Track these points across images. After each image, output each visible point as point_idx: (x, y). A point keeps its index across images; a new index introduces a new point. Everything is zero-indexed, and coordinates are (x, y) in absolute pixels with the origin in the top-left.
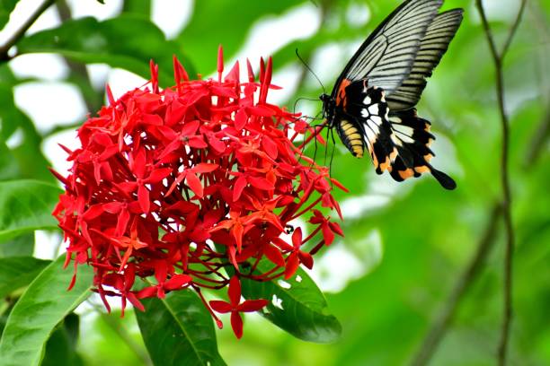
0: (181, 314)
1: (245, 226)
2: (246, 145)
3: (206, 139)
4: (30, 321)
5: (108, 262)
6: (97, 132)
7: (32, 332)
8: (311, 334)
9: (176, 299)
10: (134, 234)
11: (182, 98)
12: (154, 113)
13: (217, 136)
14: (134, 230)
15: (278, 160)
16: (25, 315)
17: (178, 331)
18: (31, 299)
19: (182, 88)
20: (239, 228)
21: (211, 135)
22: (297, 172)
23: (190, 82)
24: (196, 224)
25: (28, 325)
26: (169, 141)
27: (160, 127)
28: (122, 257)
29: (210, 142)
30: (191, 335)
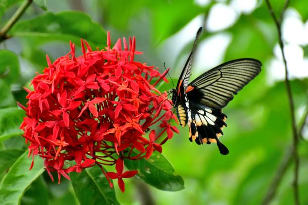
0: (97, 178)
1: (122, 131)
2: (120, 86)
3: (99, 85)
4: (13, 186)
5: (49, 154)
6: (41, 83)
7: (14, 192)
8: (168, 186)
9: (93, 171)
10: (62, 138)
11: (87, 62)
12: (72, 70)
13: (105, 82)
14: (62, 136)
15: (140, 94)
16: (10, 183)
17: (95, 188)
18: (13, 174)
19: (86, 56)
20: (119, 133)
21: (102, 81)
22: (152, 100)
23: (92, 52)
24: (96, 131)
25: (11, 189)
26: (79, 86)
27: (75, 79)
28: (57, 151)
29: (102, 86)
30: (102, 190)
